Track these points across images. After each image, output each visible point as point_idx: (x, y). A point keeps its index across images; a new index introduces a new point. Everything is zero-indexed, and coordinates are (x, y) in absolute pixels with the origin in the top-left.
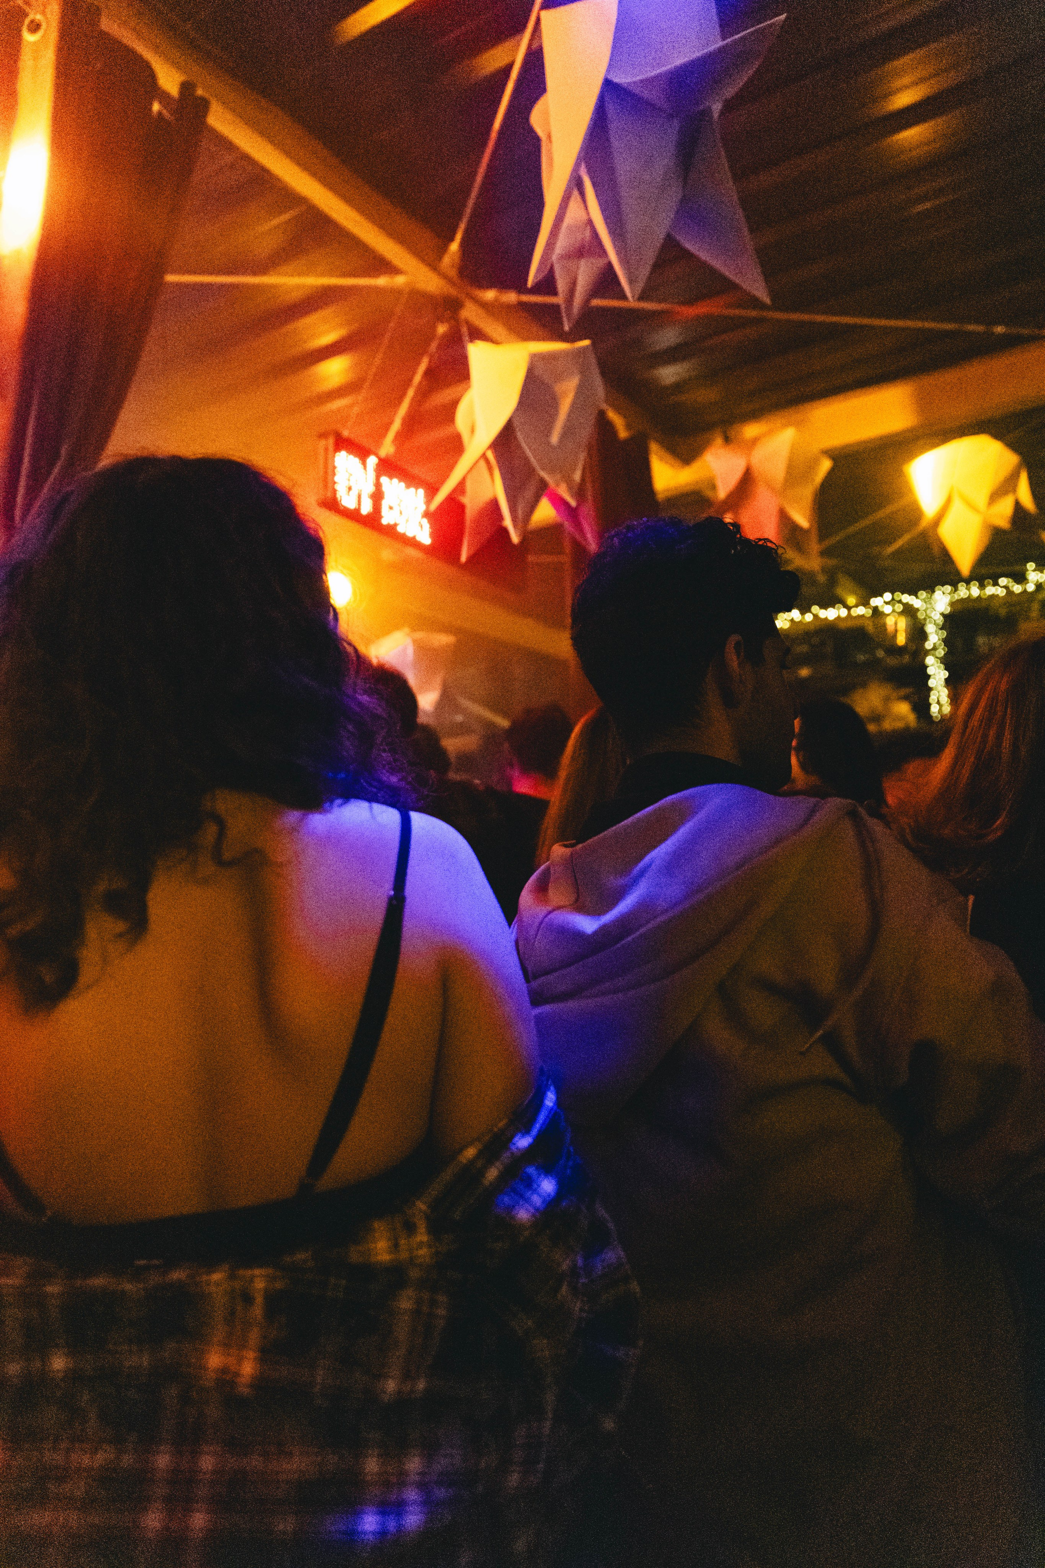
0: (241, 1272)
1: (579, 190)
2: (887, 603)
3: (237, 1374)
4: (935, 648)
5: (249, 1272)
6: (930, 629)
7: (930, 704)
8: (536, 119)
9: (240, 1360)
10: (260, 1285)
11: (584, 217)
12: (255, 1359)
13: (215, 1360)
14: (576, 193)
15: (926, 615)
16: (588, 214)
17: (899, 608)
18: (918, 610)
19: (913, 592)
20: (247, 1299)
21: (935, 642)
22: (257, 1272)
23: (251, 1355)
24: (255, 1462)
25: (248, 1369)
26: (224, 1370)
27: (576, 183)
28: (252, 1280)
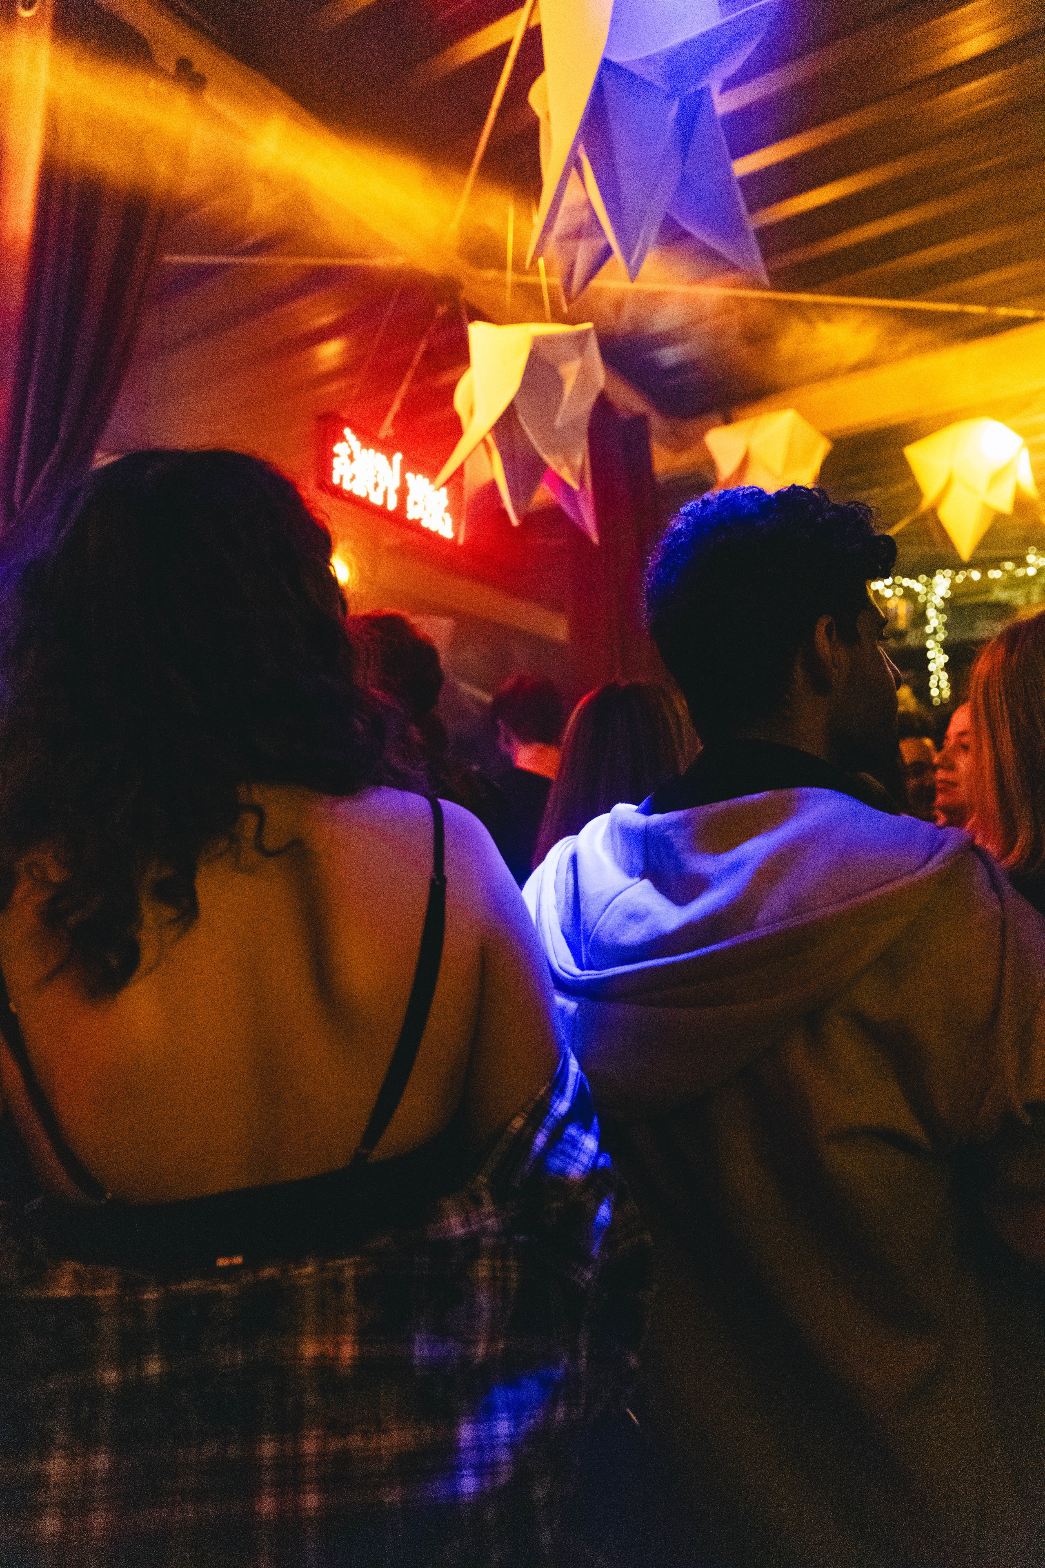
0: (330, 1264)
1: (577, 167)
2: (887, 587)
3: (337, 1358)
4: (935, 632)
5: (339, 1263)
6: (931, 613)
7: (930, 689)
8: (535, 97)
9: (337, 1345)
10: (349, 1273)
11: (583, 197)
12: (354, 1342)
13: (310, 1349)
14: (574, 172)
15: (927, 599)
16: (586, 193)
17: (900, 592)
18: (918, 594)
19: (913, 576)
20: (338, 1286)
21: (935, 626)
22: (346, 1261)
23: (349, 1338)
24: (356, 1441)
25: (347, 1351)
26: (321, 1358)
27: (574, 162)
28: (341, 1270)
